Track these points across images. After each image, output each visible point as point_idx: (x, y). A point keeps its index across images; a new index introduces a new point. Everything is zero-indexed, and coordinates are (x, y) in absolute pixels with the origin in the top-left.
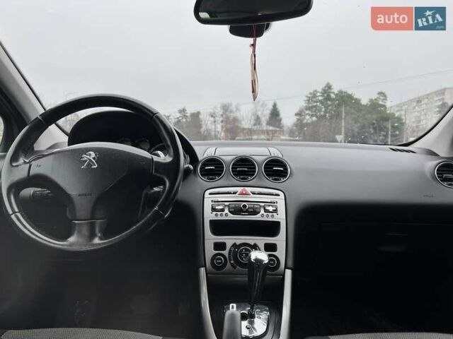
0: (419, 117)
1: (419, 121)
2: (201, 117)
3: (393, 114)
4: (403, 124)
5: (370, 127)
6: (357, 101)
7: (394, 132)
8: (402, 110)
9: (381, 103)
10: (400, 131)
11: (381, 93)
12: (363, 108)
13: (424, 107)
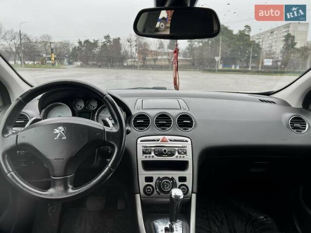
0: (271, 44)
1: (271, 47)
2: (121, 42)
3: (254, 42)
4: (260, 49)
5: (238, 51)
6: (230, 32)
7: (254, 54)
8: (260, 38)
9: (246, 33)
10: (258, 54)
11: (247, 26)
12: (234, 37)
13: (275, 36)
